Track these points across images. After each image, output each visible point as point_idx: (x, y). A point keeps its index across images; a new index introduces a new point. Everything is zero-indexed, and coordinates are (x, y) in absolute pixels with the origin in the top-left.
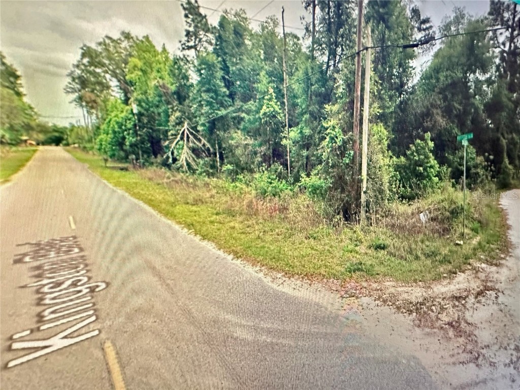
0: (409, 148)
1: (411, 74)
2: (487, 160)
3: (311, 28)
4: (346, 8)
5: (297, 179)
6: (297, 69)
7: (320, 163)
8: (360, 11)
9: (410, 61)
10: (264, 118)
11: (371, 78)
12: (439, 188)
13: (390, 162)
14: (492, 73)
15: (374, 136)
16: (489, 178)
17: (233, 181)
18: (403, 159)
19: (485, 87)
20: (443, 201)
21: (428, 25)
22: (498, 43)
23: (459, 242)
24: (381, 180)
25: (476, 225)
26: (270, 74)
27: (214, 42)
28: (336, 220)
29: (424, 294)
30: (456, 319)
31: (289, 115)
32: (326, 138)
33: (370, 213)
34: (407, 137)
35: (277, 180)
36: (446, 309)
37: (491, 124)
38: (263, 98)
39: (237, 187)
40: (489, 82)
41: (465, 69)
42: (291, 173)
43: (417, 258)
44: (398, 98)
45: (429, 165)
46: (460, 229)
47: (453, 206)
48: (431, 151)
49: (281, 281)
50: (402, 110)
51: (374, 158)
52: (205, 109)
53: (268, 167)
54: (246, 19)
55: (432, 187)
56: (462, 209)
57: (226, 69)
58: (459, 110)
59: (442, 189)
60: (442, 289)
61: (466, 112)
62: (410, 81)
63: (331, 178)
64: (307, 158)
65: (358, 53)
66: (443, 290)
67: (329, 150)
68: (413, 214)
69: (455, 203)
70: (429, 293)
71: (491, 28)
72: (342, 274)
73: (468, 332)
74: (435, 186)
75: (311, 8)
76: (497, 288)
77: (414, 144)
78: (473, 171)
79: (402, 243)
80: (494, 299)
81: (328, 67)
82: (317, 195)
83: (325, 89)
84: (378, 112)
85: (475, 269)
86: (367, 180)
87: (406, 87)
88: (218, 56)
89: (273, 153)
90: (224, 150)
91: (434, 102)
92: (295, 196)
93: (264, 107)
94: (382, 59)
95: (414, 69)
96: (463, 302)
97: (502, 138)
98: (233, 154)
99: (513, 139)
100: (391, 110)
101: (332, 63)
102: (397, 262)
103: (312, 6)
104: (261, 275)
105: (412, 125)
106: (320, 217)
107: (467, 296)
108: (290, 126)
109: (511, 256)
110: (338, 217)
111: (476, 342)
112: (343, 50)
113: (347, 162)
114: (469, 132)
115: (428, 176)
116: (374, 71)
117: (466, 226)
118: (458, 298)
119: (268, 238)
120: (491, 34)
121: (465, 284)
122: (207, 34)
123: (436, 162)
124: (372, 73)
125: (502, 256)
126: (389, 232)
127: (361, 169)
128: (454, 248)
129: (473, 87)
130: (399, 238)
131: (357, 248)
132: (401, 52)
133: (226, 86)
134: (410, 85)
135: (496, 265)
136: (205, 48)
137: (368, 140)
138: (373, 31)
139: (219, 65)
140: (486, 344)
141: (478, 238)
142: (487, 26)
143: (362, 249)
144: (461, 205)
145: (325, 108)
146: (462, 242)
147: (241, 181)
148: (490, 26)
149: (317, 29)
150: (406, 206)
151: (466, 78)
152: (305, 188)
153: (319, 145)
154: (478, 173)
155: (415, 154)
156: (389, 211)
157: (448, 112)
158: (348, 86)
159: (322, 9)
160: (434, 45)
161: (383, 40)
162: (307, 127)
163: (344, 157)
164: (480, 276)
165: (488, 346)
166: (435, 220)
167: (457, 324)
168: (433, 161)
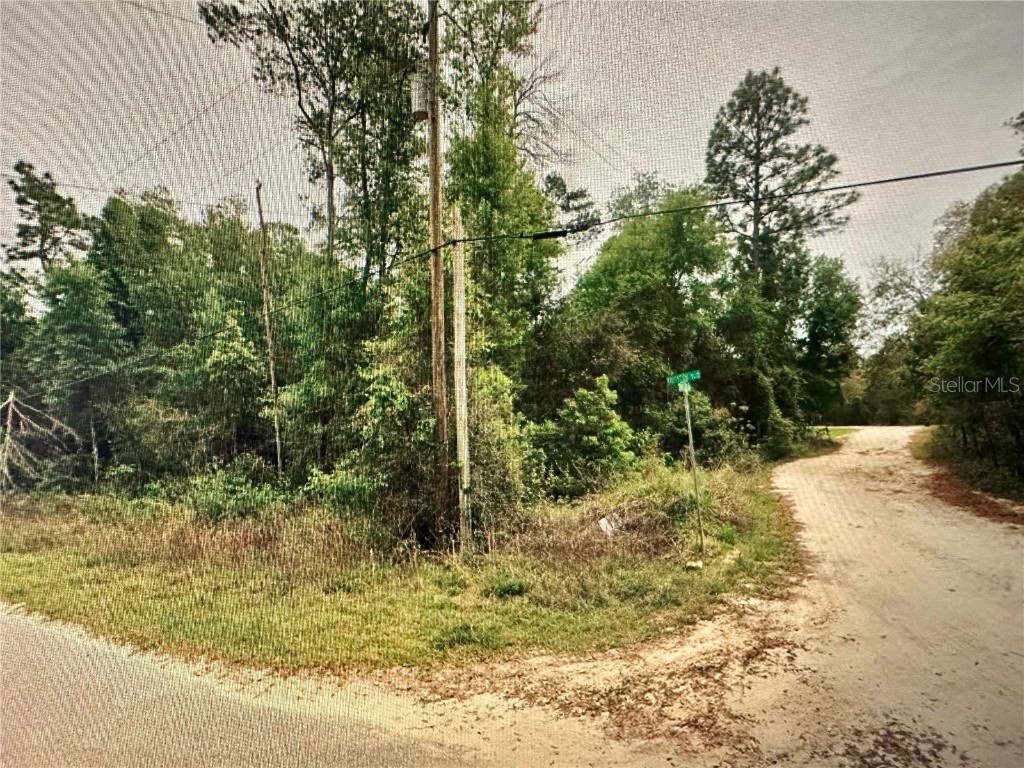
0: (562, 405)
1: (555, 280)
2: (736, 412)
3: (325, 212)
4: (404, 179)
5: (301, 478)
6: (293, 282)
7: (357, 444)
8: (435, 182)
9: (550, 259)
10: (214, 372)
11: (466, 291)
12: (637, 470)
13: (521, 432)
14: (726, 270)
15: (481, 388)
16: (745, 444)
17: (135, 495)
18: (551, 425)
19: (714, 294)
20: (648, 493)
21: (583, 201)
22: (732, 224)
23: (694, 564)
24: (504, 465)
25: (728, 528)
26: (228, 294)
27: (90, 242)
28: (401, 549)
29: (625, 671)
30: (705, 711)
31: (278, 362)
32: (368, 399)
33: (483, 530)
34: (558, 386)
35: (249, 485)
36: (679, 694)
37: (736, 352)
38: (213, 336)
39: (144, 506)
40: (722, 286)
41: (670, 266)
42: (283, 470)
43: (601, 602)
44: (531, 319)
45: (610, 431)
46: (694, 539)
47: (674, 499)
48: (612, 407)
49: (262, 686)
50: (539, 340)
51: (485, 428)
52: (64, 364)
53: (225, 463)
54: (170, 203)
55: (623, 470)
56: (694, 502)
57: (119, 288)
58: (666, 333)
59: (644, 471)
60: (667, 656)
61: (679, 338)
62: (555, 292)
63: (384, 471)
64: (324, 437)
65: (436, 251)
66: (669, 658)
67: (376, 421)
68: (583, 522)
69: (676, 494)
70: (637, 667)
71: (714, 203)
72: (422, 653)
73: (735, 734)
74: (628, 467)
75: (323, 181)
76: (789, 640)
77: (573, 396)
78: (708, 433)
79: (563, 578)
80: (786, 662)
81: (367, 275)
82: (351, 505)
83: (363, 313)
84: (489, 347)
85: (735, 611)
86: (472, 467)
87: (546, 302)
88: (100, 268)
89: (239, 435)
90: (111, 438)
91: (609, 324)
92: (296, 511)
93: (216, 353)
94: (489, 257)
95: (560, 272)
96: (717, 676)
97: (761, 375)
98: (136, 444)
99: (783, 374)
100: (516, 342)
101: (375, 269)
102: (554, 615)
103: (325, 176)
104: (209, 680)
105: (565, 364)
106: (360, 546)
107: (725, 664)
108: (280, 383)
109: (810, 578)
110: (405, 543)
111: (756, 750)
112: (399, 246)
113: (422, 438)
114: (692, 369)
115: (611, 450)
116: (474, 277)
117: (706, 533)
118: (703, 671)
119: (228, 600)
120: (714, 211)
121: (717, 642)
122: (72, 230)
123: (625, 424)
124: (470, 283)
125: (793, 579)
126: (530, 560)
127: (456, 449)
128: (684, 576)
129: (690, 295)
130: (555, 569)
131: (456, 600)
132: (528, 246)
133: (118, 320)
134: (555, 297)
135: (781, 598)
136: (67, 254)
137: (469, 396)
138: (465, 214)
139: (102, 283)
140: (780, 752)
141: (736, 552)
142: (705, 198)
143: (469, 598)
144: (691, 496)
145: (364, 346)
146: (700, 564)
147: (156, 494)
148: (712, 199)
149: (339, 213)
150: (565, 509)
151: (673, 282)
152: (321, 496)
153: (352, 412)
154: (720, 437)
155: (577, 414)
156: (527, 521)
157: (641, 337)
158: (415, 305)
159: (350, 182)
160: (599, 232)
161: (488, 226)
162: (321, 382)
163: (415, 430)
164: (749, 623)
165: (786, 756)
166: (634, 528)
167: (710, 721)
168: (617, 422)
